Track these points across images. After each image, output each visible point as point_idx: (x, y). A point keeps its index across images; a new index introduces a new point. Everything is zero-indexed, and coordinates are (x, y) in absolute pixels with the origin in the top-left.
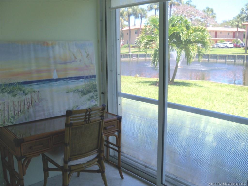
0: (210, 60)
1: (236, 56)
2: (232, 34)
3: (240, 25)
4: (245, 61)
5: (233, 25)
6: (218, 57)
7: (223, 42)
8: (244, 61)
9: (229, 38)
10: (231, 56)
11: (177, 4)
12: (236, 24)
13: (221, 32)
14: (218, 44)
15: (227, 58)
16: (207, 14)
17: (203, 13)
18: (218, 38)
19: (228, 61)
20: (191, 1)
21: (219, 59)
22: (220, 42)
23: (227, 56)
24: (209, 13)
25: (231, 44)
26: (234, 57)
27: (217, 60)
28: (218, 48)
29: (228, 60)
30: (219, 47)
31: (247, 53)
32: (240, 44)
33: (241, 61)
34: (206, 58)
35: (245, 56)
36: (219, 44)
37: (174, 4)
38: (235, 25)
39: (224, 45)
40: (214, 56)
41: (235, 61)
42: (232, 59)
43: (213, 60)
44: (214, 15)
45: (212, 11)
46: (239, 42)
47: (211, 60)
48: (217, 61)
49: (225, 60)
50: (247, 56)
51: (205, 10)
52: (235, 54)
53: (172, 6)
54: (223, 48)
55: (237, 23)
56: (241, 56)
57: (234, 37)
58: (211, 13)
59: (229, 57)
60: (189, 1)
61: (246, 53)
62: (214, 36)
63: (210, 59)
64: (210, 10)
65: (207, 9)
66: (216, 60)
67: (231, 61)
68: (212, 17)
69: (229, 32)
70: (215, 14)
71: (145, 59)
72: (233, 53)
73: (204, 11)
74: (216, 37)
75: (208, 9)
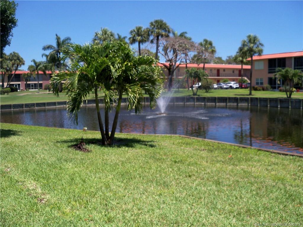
0: (207, 105)
1: (239, 98)
2: (237, 72)
3: (245, 60)
4: (250, 105)
5: (236, 61)
6: (217, 101)
7: (227, 81)
8: (248, 104)
9: (234, 76)
10: (232, 98)
11: (165, 35)
12: (239, 59)
13: (224, 70)
14: (220, 84)
15: (228, 101)
16: (205, 48)
17: (200, 47)
18: (221, 76)
19: (229, 105)
20: (186, 33)
21: (218, 102)
22: (223, 82)
23: (228, 99)
24: (207, 46)
25: (236, 84)
26: (235, 100)
27: (216, 103)
28: (220, 89)
29: (229, 103)
30: (222, 88)
31: (252, 94)
32: (247, 84)
33: (244, 105)
34: (202, 102)
35: (250, 98)
36: (222, 84)
37: (162, 36)
38: (238, 61)
39: (228, 85)
40: (212, 99)
41: (237, 105)
42: (233, 103)
43: (211, 104)
44: (213, 49)
45: (211, 44)
46: (246, 81)
47: (209, 104)
48: (216, 105)
49: (225, 104)
50: (251, 98)
51: (203, 43)
52: (237, 96)
53: (160, 37)
54: (226, 88)
55: (241, 59)
56: (245, 98)
57: (240, 75)
58: (209, 46)
59: (230, 99)
60: (183, 33)
61: (250, 94)
62: (216, 74)
63: (207, 103)
64: (208, 43)
65: (204, 42)
66: (214, 104)
67: (233, 105)
68: (211, 51)
69: (234, 70)
70: (214, 47)
71: (126, 105)
72: (236, 95)
73: (201, 44)
74: (218, 75)
75: (206, 41)
